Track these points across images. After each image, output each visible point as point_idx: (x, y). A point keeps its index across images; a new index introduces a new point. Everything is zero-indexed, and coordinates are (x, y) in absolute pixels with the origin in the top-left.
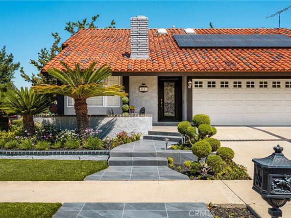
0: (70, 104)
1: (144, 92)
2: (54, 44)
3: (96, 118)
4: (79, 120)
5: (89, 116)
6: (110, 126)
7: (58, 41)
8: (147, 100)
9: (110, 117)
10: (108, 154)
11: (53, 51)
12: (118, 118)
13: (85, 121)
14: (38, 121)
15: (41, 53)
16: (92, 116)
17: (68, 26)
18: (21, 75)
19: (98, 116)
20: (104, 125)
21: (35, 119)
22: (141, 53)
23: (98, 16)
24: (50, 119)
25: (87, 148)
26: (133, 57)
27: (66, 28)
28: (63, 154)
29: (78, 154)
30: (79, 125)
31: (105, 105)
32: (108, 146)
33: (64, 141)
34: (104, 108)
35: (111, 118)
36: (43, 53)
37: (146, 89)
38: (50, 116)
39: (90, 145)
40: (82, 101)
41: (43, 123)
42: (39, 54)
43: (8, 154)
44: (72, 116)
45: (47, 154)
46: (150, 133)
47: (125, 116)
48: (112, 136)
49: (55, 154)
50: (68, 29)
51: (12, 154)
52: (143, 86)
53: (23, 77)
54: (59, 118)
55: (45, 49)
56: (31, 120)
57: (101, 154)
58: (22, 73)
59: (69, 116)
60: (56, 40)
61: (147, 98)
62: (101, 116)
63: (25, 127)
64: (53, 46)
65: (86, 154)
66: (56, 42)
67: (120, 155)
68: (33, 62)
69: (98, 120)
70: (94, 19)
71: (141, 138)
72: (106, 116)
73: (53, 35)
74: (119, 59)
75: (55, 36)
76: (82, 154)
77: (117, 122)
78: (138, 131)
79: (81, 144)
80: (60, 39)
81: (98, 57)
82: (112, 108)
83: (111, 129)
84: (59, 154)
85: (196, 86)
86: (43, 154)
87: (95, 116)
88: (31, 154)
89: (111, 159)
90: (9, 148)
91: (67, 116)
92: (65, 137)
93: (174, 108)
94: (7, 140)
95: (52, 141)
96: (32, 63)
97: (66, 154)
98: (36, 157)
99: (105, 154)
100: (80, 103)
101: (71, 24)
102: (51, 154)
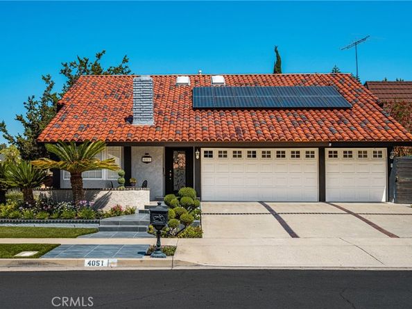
0: (67, 176)
1: (147, 163)
2: (46, 91)
3: (92, 191)
4: (75, 193)
5: (85, 189)
6: (105, 200)
7: (51, 87)
8: (151, 172)
9: (105, 190)
10: (99, 223)
11: (44, 101)
12: (113, 192)
13: (81, 194)
14: (36, 194)
15: (28, 103)
16: (88, 189)
17: (64, 68)
18: (4, 136)
19: (93, 189)
20: (99, 199)
21: (34, 192)
22: (145, 118)
23: (104, 52)
24: (47, 193)
25: (82, 218)
26: (136, 123)
27: (62, 71)
28: (60, 222)
29: (73, 222)
30: (75, 197)
31: (104, 178)
32: (99, 216)
33: (62, 212)
34: (103, 180)
35: (106, 192)
36: (31, 102)
37: (149, 160)
38: (47, 190)
39: (84, 216)
40: (78, 175)
41: (40, 196)
42: (25, 103)
43: (14, 223)
44: (69, 189)
45: (47, 222)
46: (146, 207)
47: (120, 190)
48: (107, 209)
49: (53, 222)
50: (64, 72)
51: (17, 223)
52: (147, 156)
53: (6, 138)
54: (56, 192)
55: (33, 97)
56: (31, 193)
57: (93, 222)
58: (4, 133)
59: (66, 189)
60: (48, 85)
61: (150, 169)
62: (96, 189)
63: (25, 200)
64: (44, 95)
65: (80, 222)
66: (48, 89)
67: (108, 223)
68: (20, 119)
69: (93, 194)
70: (99, 56)
71: (137, 212)
72: (102, 190)
73: (44, 78)
74: (120, 126)
75: (47, 79)
76: (76, 222)
77: (111, 196)
78: (134, 205)
79: (76, 215)
80: (53, 84)
81: (97, 123)
82: (111, 181)
83: (106, 203)
84: (57, 222)
85: (206, 156)
86: (43, 222)
87: (90, 189)
88: (34, 222)
89: (101, 226)
90: (13, 218)
91: (63, 189)
92: (62, 208)
93: (185, 181)
94: (10, 211)
95: (50, 212)
96: (18, 119)
97: (63, 222)
98: (37, 225)
99: (96, 222)
100: (76, 177)
101: (68, 65)
102: (50, 222)
